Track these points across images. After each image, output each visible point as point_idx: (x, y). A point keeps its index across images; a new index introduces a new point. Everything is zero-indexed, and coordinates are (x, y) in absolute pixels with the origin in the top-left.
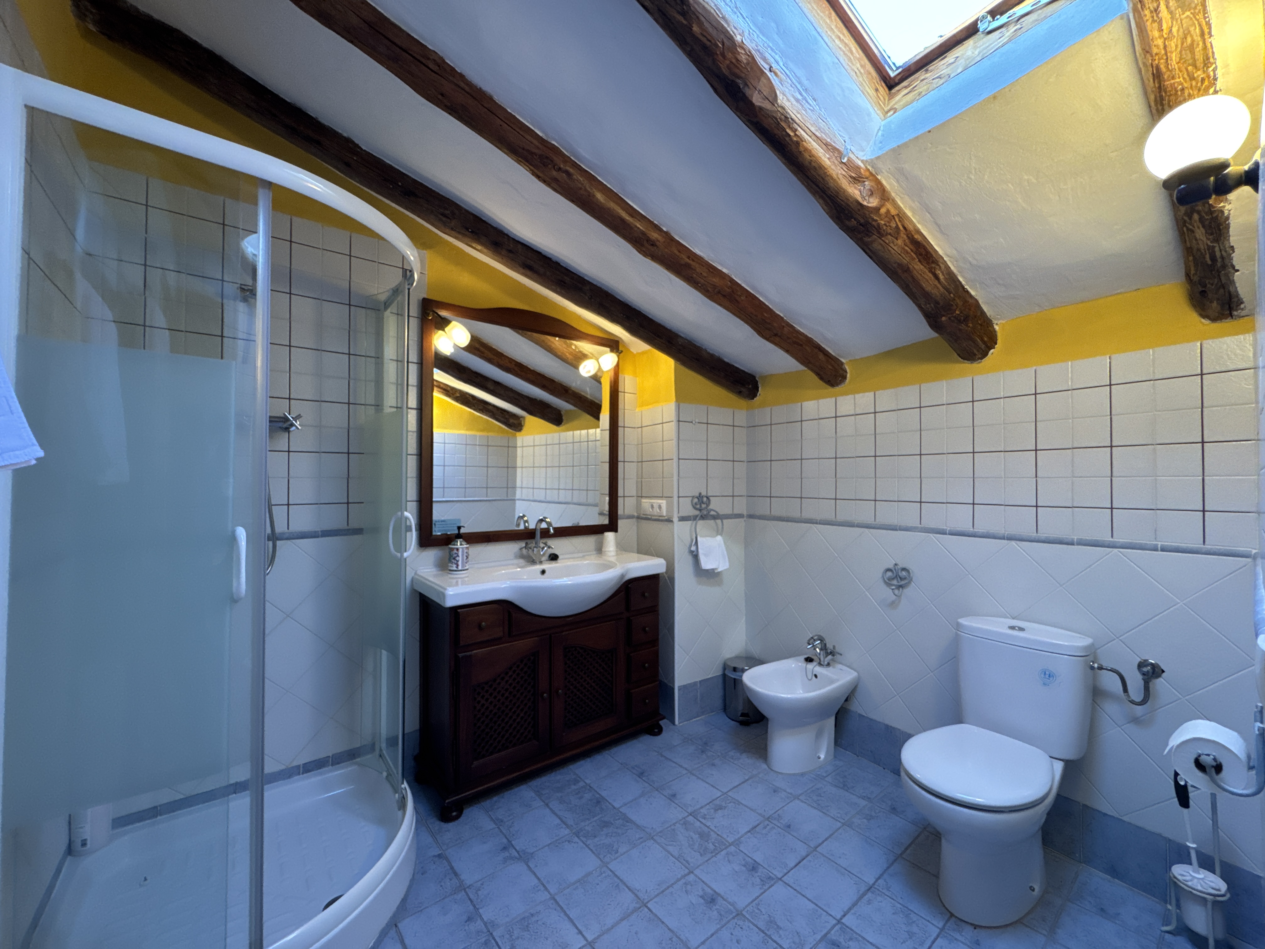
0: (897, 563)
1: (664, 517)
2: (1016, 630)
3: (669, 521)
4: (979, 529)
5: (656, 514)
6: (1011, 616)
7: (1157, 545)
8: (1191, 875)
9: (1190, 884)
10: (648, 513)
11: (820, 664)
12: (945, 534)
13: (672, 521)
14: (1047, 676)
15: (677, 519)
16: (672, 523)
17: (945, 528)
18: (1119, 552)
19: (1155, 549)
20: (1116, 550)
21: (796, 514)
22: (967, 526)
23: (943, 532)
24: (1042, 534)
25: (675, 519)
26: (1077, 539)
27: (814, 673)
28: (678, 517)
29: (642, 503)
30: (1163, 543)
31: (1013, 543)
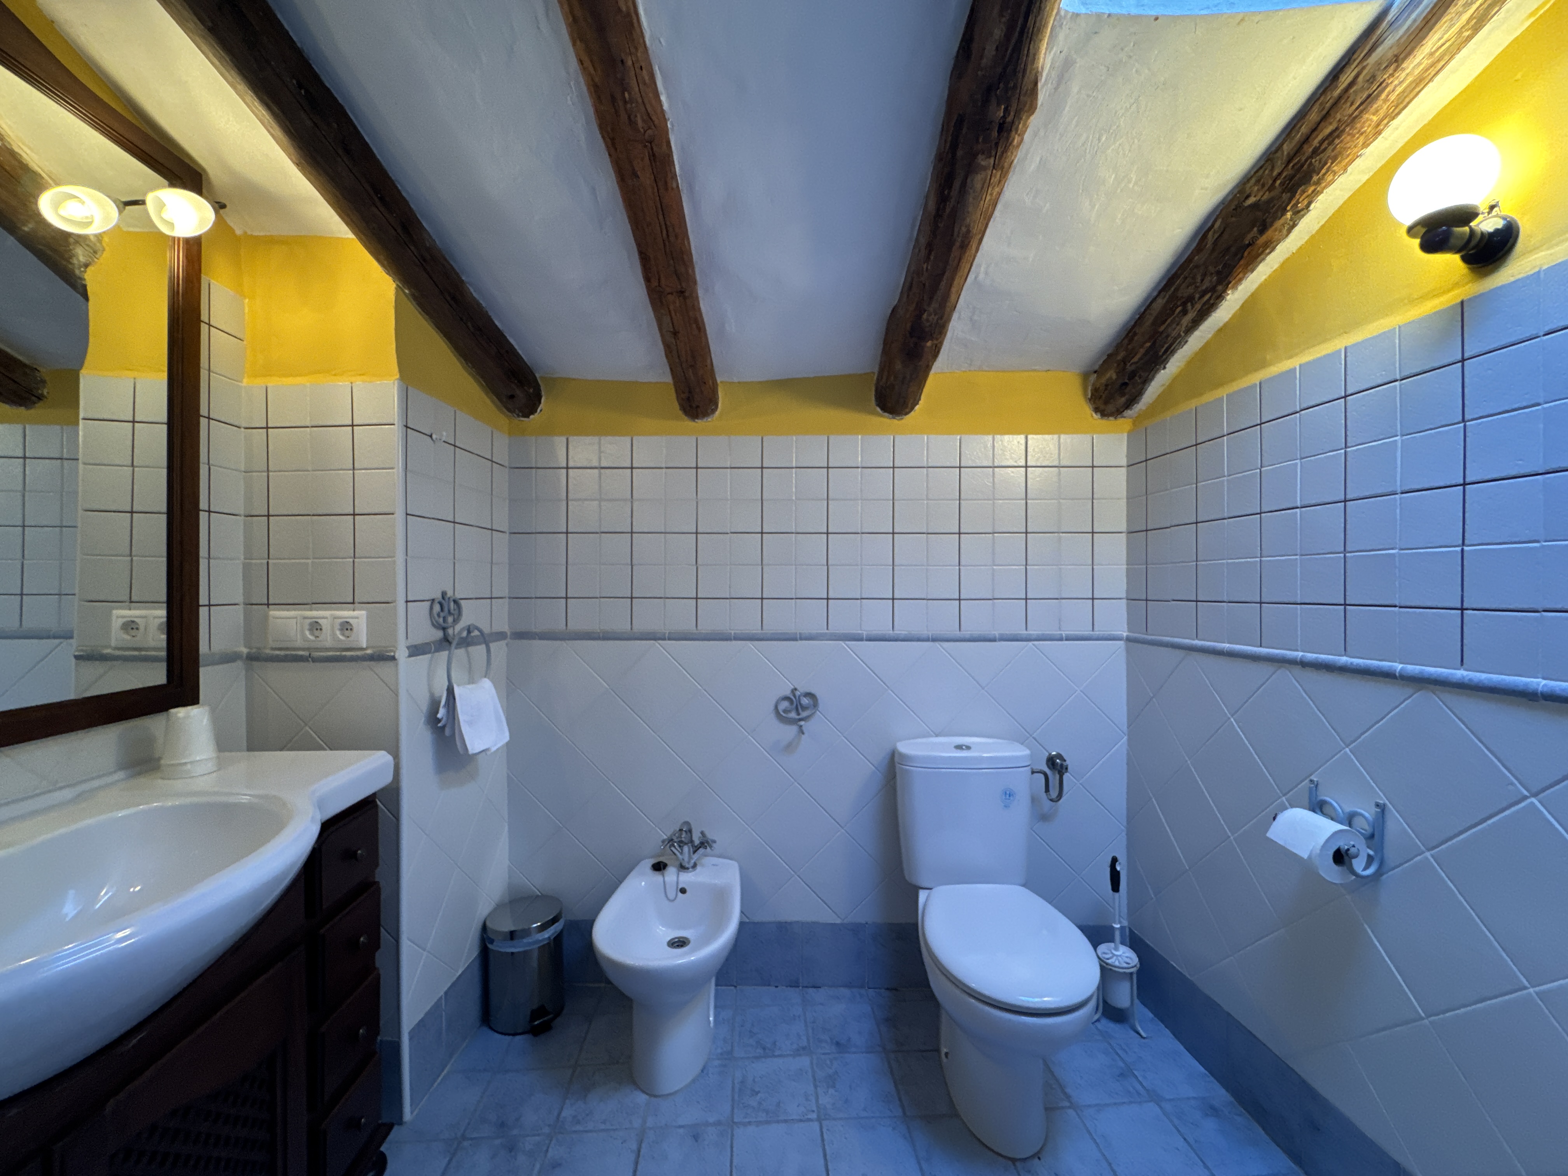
0: (796, 687)
1: (362, 649)
2: (963, 749)
3: (384, 657)
4: (900, 631)
5: (329, 643)
6: (935, 734)
7: (1061, 634)
8: (1112, 953)
9: (1109, 961)
10: (299, 643)
11: (682, 868)
12: (861, 640)
13: (393, 658)
14: (1008, 796)
15: (407, 653)
16: (391, 664)
17: (860, 632)
18: (1034, 645)
19: (1061, 639)
20: (1030, 643)
21: (623, 626)
22: (885, 629)
23: (858, 638)
24: (967, 631)
25: (401, 653)
26: (999, 634)
27: (680, 887)
28: (408, 648)
29: (271, 619)
30: (1067, 632)
31: (937, 644)
